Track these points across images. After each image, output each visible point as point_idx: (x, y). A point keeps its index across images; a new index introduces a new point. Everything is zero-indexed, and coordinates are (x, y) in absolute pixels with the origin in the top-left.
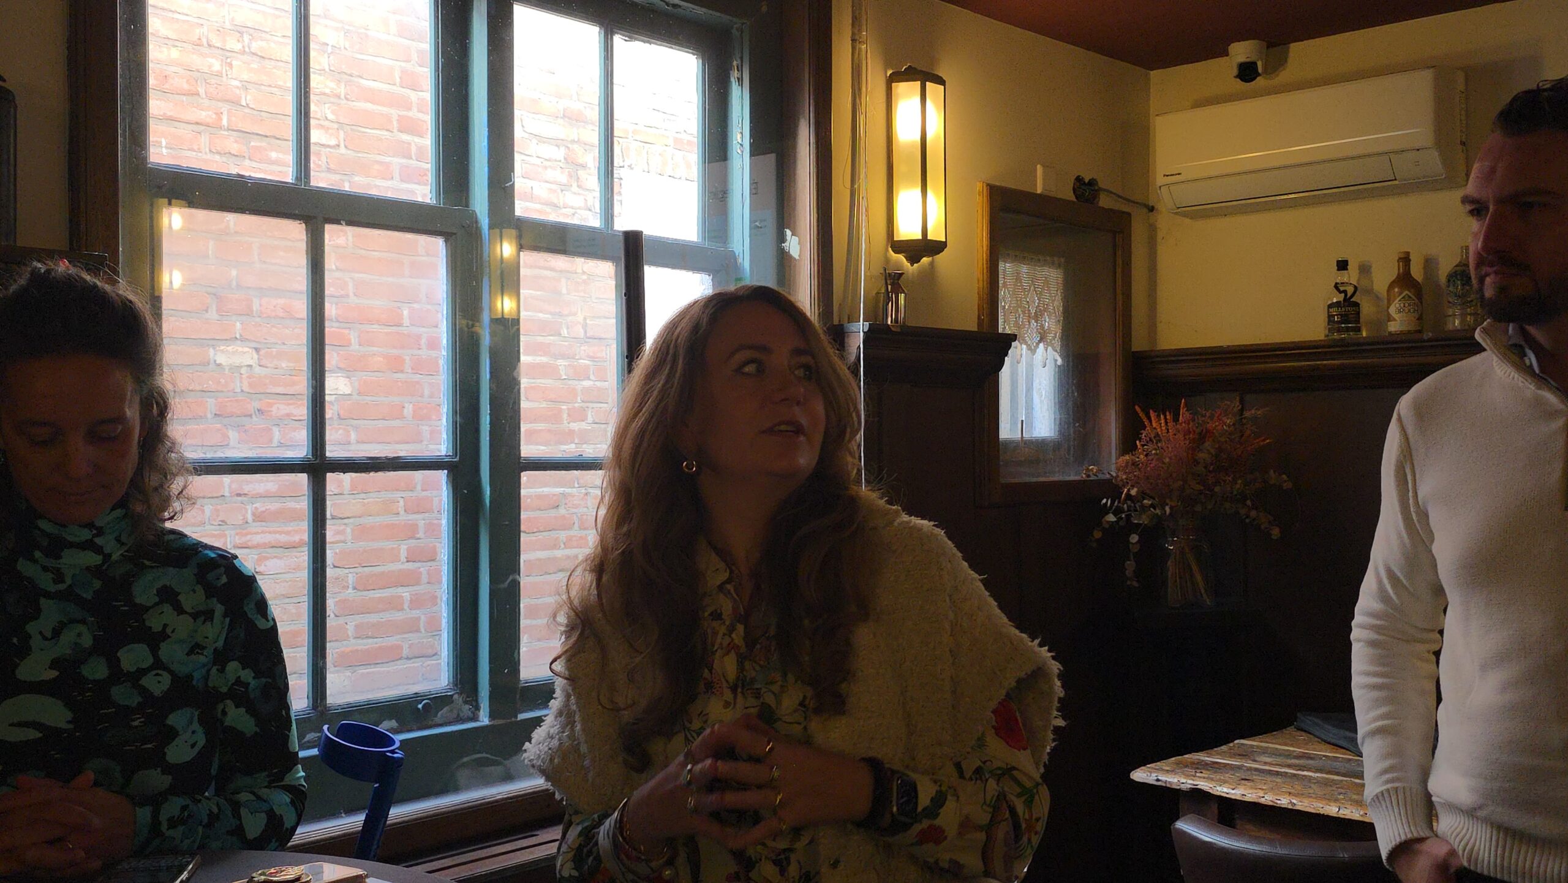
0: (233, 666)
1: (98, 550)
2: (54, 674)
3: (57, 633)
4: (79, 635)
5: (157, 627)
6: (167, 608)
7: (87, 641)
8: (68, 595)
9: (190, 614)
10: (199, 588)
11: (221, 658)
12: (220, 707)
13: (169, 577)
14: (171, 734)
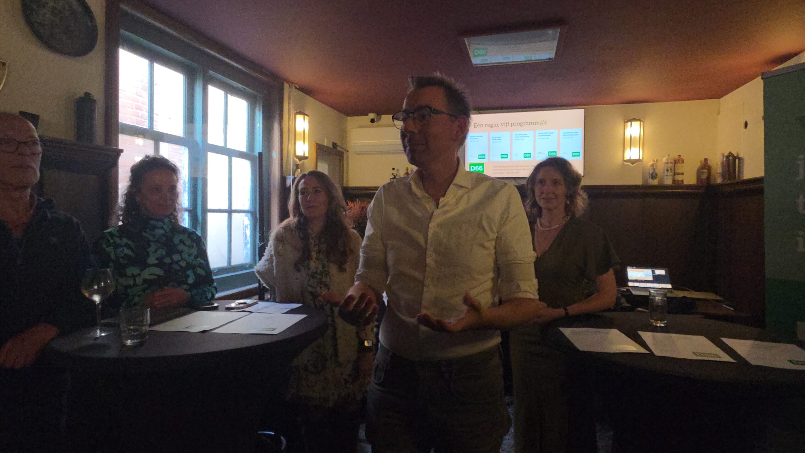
0: (199, 259)
1: (164, 229)
2: (157, 262)
3: (156, 251)
4: (162, 252)
5: (181, 250)
6: (182, 245)
7: (164, 253)
8: (158, 241)
9: (188, 247)
10: (189, 239)
11: (196, 257)
12: (196, 269)
13: (182, 237)
14: (188, 276)
